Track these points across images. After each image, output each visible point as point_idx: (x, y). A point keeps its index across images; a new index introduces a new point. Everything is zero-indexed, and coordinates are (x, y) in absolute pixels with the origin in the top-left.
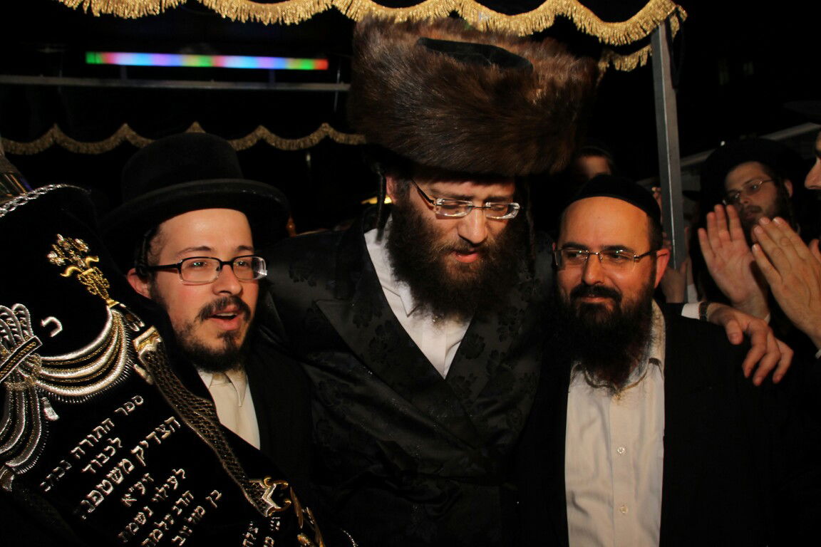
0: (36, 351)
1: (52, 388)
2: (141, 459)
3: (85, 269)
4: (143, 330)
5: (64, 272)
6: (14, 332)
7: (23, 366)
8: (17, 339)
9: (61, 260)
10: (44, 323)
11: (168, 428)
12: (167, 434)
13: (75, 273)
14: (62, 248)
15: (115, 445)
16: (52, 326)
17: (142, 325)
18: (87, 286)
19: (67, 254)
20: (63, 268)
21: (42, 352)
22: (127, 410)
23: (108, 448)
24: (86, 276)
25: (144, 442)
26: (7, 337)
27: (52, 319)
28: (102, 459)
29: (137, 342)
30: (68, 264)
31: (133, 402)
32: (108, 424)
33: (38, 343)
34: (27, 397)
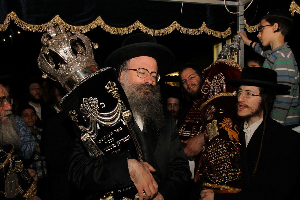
0: (98, 111)
1: (100, 121)
2: (119, 145)
3: (114, 91)
4: (126, 111)
5: (108, 91)
6: (93, 105)
7: (94, 114)
8: (94, 107)
9: (108, 88)
10: (101, 104)
11: (127, 138)
12: (127, 140)
13: (111, 92)
14: (109, 85)
15: (113, 140)
16: (103, 105)
17: (126, 109)
18: (113, 96)
19: (110, 86)
20: (108, 90)
21: (99, 111)
22: (117, 131)
23: (111, 140)
24: (114, 93)
25: (120, 141)
26: (91, 105)
27: (103, 103)
28: (109, 142)
29: (124, 113)
30: (110, 89)
31: (119, 129)
32: (112, 134)
33: (98, 109)
34: (94, 122)
